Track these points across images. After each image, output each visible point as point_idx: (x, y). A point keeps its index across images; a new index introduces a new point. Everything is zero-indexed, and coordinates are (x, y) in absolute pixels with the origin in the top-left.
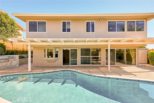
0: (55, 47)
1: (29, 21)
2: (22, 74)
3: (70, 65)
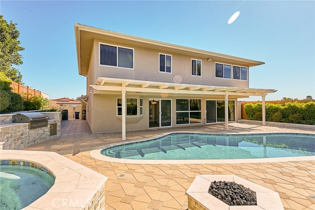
0: (140, 96)
1: (100, 43)
2: (125, 144)
3: (160, 127)
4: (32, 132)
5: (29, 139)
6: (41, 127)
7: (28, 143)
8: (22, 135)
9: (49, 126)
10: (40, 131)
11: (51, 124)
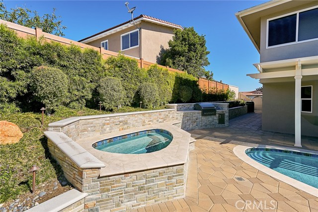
1: (268, 20)
4: (204, 118)
5: (202, 123)
6: (211, 115)
7: (201, 126)
8: (197, 119)
9: (217, 115)
10: (210, 118)
11: (219, 114)
